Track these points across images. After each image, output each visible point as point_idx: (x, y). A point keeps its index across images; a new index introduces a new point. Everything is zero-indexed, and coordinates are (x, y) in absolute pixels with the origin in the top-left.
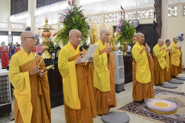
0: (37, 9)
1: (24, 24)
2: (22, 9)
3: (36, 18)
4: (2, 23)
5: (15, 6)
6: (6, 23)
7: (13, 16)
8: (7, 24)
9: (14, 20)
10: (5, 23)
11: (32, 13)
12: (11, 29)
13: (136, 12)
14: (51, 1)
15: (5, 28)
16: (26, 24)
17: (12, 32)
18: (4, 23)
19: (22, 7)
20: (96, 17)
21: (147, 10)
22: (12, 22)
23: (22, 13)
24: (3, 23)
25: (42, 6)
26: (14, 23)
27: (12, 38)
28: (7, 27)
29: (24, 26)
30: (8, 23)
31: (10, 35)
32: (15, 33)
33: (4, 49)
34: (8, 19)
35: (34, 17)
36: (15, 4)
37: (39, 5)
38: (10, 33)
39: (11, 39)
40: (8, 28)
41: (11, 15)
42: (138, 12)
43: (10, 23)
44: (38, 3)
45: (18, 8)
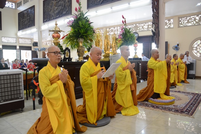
0: (43, 24)
1: (31, 39)
2: (29, 25)
3: (42, 32)
5: (23, 21)
6: (14, 38)
7: (21, 31)
8: (15, 39)
9: (22, 35)
10: (13, 38)
11: (39, 28)
12: (19, 43)
13: (136, 25)
14: (56, 16)
15: (13, 43)
16: (33, 39)
17: (20, 47)
18: (12, 38)
19: (29, 22)
20: (99, 30)
21: (146, 23)
22: (20, 37)
23: (30, 28)
24: (11, 37)
25: (48, 21)
26: (22, 38)
28: (15, 41)
29: (31, 41)
30: (16, 38)
31: (18, 49)
32: (23, 48)
34: (16, 35)
35: (41, 32)
36: (22, 20)
37: (45, 20)
38: (18, 47)
39: (19, 53)
40: (16, 43)
41: (19, 30)
42: (137, 25)
43: (18, 38)
44: (44, 18)
45: (25, 23)
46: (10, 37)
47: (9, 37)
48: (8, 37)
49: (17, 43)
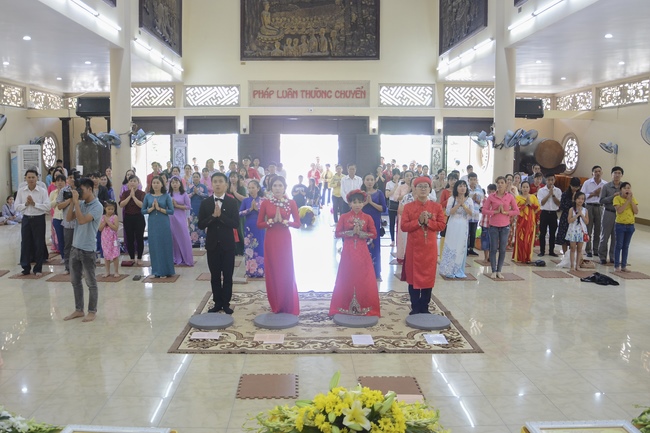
4: (410, 89)
6: (426, 85)
8: (429, 91)
10: (421, 85)
11: (501, 35)
12: (446, 106)
15: (422, 106)
17: (448, 121)
18: (418, 85)
22: (446, 78)
24: (413, 85)
26: (456, 85)
27: (441, 146)
28: (428, 100)
30: (432, 85)
31: (439, 131)
33: (273, 217)
34: (434, 72)
38: (439, 125)
40: (432, 105)
43: (440, 85)
46: (409, 85)
47: (407, 85)
48: (402, 85)
49: (437, 107)
